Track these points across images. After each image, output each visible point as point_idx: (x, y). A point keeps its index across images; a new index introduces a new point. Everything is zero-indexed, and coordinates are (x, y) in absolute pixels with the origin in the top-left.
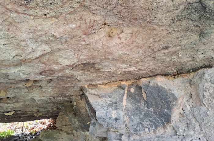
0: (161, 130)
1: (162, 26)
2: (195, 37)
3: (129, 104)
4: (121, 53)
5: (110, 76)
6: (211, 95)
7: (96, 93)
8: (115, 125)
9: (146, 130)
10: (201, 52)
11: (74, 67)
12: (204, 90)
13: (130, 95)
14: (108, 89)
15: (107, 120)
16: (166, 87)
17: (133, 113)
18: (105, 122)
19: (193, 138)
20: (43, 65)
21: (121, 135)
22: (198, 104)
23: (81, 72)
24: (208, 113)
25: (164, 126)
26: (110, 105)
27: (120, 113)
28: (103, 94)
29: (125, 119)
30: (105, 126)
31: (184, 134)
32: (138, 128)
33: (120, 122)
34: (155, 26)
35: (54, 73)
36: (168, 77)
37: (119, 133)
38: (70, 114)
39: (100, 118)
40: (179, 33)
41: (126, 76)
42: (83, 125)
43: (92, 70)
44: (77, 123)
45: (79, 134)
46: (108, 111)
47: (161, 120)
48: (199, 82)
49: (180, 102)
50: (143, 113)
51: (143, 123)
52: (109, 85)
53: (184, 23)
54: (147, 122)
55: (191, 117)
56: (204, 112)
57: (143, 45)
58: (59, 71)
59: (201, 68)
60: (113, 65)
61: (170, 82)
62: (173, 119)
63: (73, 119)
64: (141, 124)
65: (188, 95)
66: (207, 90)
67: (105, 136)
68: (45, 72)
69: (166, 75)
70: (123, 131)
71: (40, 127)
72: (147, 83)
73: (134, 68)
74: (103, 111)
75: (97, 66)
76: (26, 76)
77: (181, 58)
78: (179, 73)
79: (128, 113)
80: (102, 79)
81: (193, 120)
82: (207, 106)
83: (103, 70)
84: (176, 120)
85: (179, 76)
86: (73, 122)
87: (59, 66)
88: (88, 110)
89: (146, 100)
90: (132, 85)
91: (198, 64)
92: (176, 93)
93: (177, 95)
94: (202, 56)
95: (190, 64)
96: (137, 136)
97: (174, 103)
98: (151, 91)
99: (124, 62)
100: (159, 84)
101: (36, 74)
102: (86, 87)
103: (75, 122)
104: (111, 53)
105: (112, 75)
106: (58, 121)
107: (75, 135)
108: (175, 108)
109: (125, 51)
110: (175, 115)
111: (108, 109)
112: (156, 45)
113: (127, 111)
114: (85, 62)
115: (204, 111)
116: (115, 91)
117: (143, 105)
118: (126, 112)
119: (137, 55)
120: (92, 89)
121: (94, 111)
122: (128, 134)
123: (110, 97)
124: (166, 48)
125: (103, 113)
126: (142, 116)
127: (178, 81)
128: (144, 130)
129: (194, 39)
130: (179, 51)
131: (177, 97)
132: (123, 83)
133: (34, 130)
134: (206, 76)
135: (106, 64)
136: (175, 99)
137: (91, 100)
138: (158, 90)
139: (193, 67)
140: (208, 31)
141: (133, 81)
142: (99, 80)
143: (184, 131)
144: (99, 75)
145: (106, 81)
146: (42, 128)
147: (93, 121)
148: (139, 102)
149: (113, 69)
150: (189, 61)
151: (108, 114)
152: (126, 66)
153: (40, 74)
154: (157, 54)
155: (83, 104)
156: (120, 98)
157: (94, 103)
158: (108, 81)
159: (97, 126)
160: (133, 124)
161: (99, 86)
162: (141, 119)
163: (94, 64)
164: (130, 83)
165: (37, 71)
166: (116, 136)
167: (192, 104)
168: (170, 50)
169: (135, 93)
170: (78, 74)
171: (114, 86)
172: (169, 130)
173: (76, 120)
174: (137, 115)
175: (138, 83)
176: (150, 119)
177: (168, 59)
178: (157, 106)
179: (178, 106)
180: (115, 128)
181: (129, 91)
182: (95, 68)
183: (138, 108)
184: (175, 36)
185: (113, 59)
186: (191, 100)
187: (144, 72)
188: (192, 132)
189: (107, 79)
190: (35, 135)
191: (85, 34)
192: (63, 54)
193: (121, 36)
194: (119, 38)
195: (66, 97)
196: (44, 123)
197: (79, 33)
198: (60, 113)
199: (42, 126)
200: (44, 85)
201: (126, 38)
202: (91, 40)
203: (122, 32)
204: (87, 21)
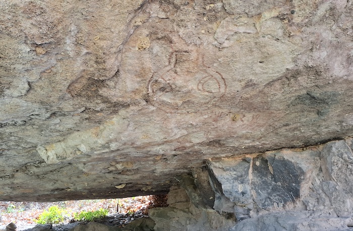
0: (290, 205)
1: (279, 110)
2: (313, 116)
3: (255, 178)
4: (244, 132)
5: (234, 150)
6: (340, 169)
7: (221, 167)
8: (242, 199)
9: (275, 204)
10: (324, 127)
11: (201, 144)
12: (333, 164)
13: (255, 168)
14: (232, 162)
15: (234, 194)
16: (293, 161)
17: (260, 187)
18: (232, 195)
19: (322, 212)
20: (179, 143)
21: (249, 210)
22: (328, 178)
23: (207, 147)
24: (337, 187)
25: (294, 201)
26: (236, 179)
27: (246, 187)
28: (228, 168)
29: (252, 193)
30: (231, 200)
31: (314, 209)
32: (266, 203)
33: (247, 196)
34: (273, 111)
35: (185, 149)
36: (296, 149)
37: (247, 208)
38: (189, 188)
39: (227, 192)
40: (296, 113)
41: (250, 150)
42: (205, 201)
43: (217, 145)
44: (197, 198)
45: (198, 212)
46: (234, 184)
47: (289, 194)
48: (327, 155)
49: (308, 176)
50: (271, 187)
51: (272, 198)
52: (233, 158)
53: (299, 106)
54: (275, 196)
55: (321, 191)
56: (333, 187)
57: (265, 124)
58: (189, 147)
59: (330, 140)
60: (237, 141)
61: (298, 155)
62: (301, 193)
63: (193, 194)
64: (270, 198)
65: (318, 168)
66: (335, 164)
67: (232, 212)
68: (179, 148)
69: (292, 147)
70: (251, 206)
71: (139, 206)
72: (273, 156)
73: (257, 143)
74: (229, 185)
75: (222, 142)
76: (164, 152)
77: (304, 132)
78: (306, 145)
79: (255, 187)
80: (226, 153)
81: (323, 195)
82: (336, 180)
83: (228, 145)
84: (306, 195)
85: (308, 148)
86: (193, 197)
87: (191, 144)
88: (211, 183)
89: (273, 173)
90: (257, 158)
91: (324, 137)
92: (304, 166)
93: (304, 169)
94: (326, 130)
95: (316, 138)
96: (266, 211)
97: (302, 178)
98: (277, 165)
99: (247, 138)
100: (286, 158)
101: (171, 150)
102: (210, 160)
103: (195, 197)
104: (235, 133)
105: (236, 149)
106: (171, 197)
107: (194, 213)
108: (303, 182)
109: (247, 131)
110: (304, 190)
111: (233, 182)
112: (276, 123)
113: (254, 185)
114: (212, 140)
115: (333, 185)
116: (239, 164)
117: (270, 179)
118: (253, 186)
119: (259, 133)
120: (216, 162)
121: (219, 185)
122: (256, 209)
123: (235, 171)
124: (287, 125)
125: (229, 187)
126: (269, 191)
127: (306, 154)
128: (273, 204)
129: (313, 117)
130: (300, 127)
131: (305, 171)
132: (248, 156)
133: (132, 209)
134: (334, 149)
135: (231, 140)
136: (303, 173)
137: (217, 173)
138: (285, 163)
139: (320, 140)
140: (325, 111)
141: (258, 154)
142: (223, 153)
143: (314, 206)
144: (223, 149)
145: (230, 154)
146: (141, 208)
147: (218, 195)
148: (266, 176)
149: (237, 144)
150: (313, 135)
151: (234, 187)
152: (249, 141)
153: (175, 150)
154: (279, 130)
155: (204, 176)
156: (245, 172)
157: (220, 176)
158: (232, 154)
159: (223, 200)
160: (261, 199)
161: (222, 158)
162: (269, 194)
163: (219, 141)
164: (255, 155)
165: (173, 148)
166: (244, 211)
167: (323, 178)
168: (290, 127)
169: (260, 166)
170: (205, 150)
171: (239, 159)
172: (299, 204)
173: (196, 195)
174: (264, 189)
175: (264, 156)
176: (278, 193)
177: (291, 134)
178: (284, 180)
179: (306, 179)
180: (243, 202)
181: (254, 164)
182: (220, 144)
183: (265, 183)
184: (293, 115)
185: (237, 137)
186: (321, 174)
187: (269, 146)
188: (322, 207)
189: (231, 153)
190: (133, 216)
191: (214, 121)
192: (195, 135)
193: (243, 119)
194: (242, 121)
195: (186, 169)
196: (143, 202)
197: (210, 121)
198: (173, 187)
199: (141, 205)
200: (170, 158)
201: (248, 121)
202: (219, 125)
203: (244, 116)
204: (217, 113)
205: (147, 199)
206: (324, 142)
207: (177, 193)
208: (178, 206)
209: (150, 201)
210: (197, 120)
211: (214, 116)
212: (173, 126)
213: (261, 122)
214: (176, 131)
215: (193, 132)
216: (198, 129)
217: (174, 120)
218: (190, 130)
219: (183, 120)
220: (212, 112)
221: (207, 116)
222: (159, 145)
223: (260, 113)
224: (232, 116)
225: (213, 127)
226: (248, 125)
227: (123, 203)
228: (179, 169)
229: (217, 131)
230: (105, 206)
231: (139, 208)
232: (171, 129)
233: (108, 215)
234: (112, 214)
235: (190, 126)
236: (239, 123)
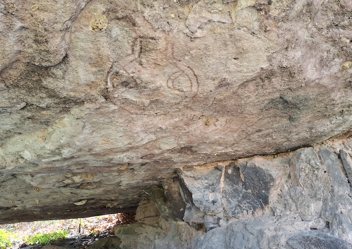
0: (259, 212)
1: (252, 114)
2: (285, 121)
3: (227, 186)
4: (217, 137)
5: (206, 157)
6: (307, 175)
7: (192, 176)
8: (213, 208)
9: (245, 212)
10: (295, 133)
11: (172, 151)
12: (301, 170)
13: (227, 176)
14: (204, 171)
15: (204, 203)
16: (264, 168)
17: (231, 195)
18: (202, 205)
19: (288, 217)
20: (147, 150)
21: (219, 219)
22: (296, 184)
23: (178, 154)
24: (303, 193)
25: (262, 208)
26: (207, 188)
27: (217, 195)
28: (200, 176)
29: (223, 202)
30: (202, 210)
31: (281, 215)
32: (236, 211)
33: (218, 205)
34: (246, 115)
35: (154, 157)
36: (268, 157)
37: (217, 217)
38: (159, 201)
39: (197, 201)
40: (269, 119)
41: (223, 157)
42: (175, 213)
43: (189, 153)
44: (167, 211)
45: (168, 226)
46: (205, 193)
47: (259, 201)
48: (296, 162)
49: (277, 182)
50: (241, 195)
51: (242, 206)
52: (205, 166)
53: (272, 111)
54: (245, 204)
55: (288, 197)
56: (300, 192)
57: (237, 129)
58: (159, 155)
59: (299, 147)
60: (210, 147)
61: (268, 162)
62: (270, 200)
63: (163, 206)
64: (240, 206)
65: (287, 175)
66: (303, 170)
67: (202, 222)
68: (146, 156)
69: (264, 155)
70: (221, 215)
71: (105, 225)
72: (245, 163)
73: (230, 150)
74: (199, 194)
75: (194, 149)
76: (129, 160)
77: (275, 139)
78: (277, 153)
79: (226, 195)
80: (198, 161)
81: (290, 201)
82: (302, 186)
83: (200, 152)
84: (275, 201)
85: (279, 155)
86: (163, 210)
87: (160, 151)
88: (182, 193)
89: (244, 181)
90: (230, 165)
91: (294, 144)
92: (274, 173)
93: (274, 176)
94: (297, 136)
95: (286, 144)
96: (236, 219)
97: (272, 184)
98: (248, 172)
99: (220, 145)
100: (257, 165)
101: (138, 158)
102: (182, 169)
103: (165, 210)
104: (208, 138)
105: (208, 156)
106: (139, 212)
107: (164, 227)
108: (272, 189)
109: (220, 136)
110: (273, 196)
111: (204, 191)
112: (249, 129)
113: (225, 193)
114: (183, 146)
115: (300, 190)
116: (212, 173)
117: (241, 187)
118: (224, 195)
119: (232, 138)
120: (187, 171)
121: (190, 194)
122: (226, 218)
123: (206, 179)
124: (259, 131)
125: (200, 196)
126: (240, 198)
127: (277, 161)
128: (243, 212)
129: (285, 123)
130: (272, 133)
131: (274, 178)
132: (220, 164)
133: (96, 229)
134: (303, 156)
135: (203, 147)
136: (273, 180)
137: (188, 182)
138: (256, 170)
139: (290, 147)
140: (296, 116)
141: (230, 162)
142: (195, 162)
143: (281, 212)
144: (195, 156)
145: (203, 163)
146: (108, 227)
147: (188, 205)
148: (237, 184)
149: (209, 151)
150: (284, 142)
151: (205, 196)
152: (222, 147)
153: (142, 158)
154: (252, 136)
155: (175, 187)
156: (217, 181)
157: (190, 186)
158: (204, 163)
159: (193, 210)
160: (231, 207)
161: (194, 167)
162: (239, 202)
163: (191, 147)
164: (227, 163)
165: (140, 156)
166: (214, 220)
167: (291, 185)
168: (263, 133)
169: (232, 174)
170: (175, 157)
171: (211, 167)
172: (267, 211)
173: (166, 207)
174: (235, 197)
175: (236, 163)
176: (248, 201)
177: (263, 141)
178: (255, 187)
179: (275, 186)
180: (213, 211)
181: (226, 172)
182: (191, 151)
183: (236, 190)
184: (265, 121)
185: (210, 143)
186: (290, 181)
187: (241, 153)
188: (288, 212)
189: (203, 160)
190: (98, 236)
191: (186, 125)
192: (164, 140)
193: (216, 123)
194: (215, 125)
195: (156, 180)
196: (110, 221)
197: (181, 124)
198: (142, 201)
199: (107, 224)
200: (137, 168)
201: (221, 125)
202: (190, 129)
203: (218, 120)
204: (189, 116)
205: (114, 218)
206: (294, 149)
207: (146, 207)
208: (147, 221)
209: (117, 220)
210: (167, 123)
211: (185, 119)
212: (139, 129)
213: (234, 127)
214: (142, 135)
215: (163, 137)
216: (168, 134)
217: (140, 123)
218: (159, 135)
219: (150, 123)
220: (184, 115)
221: (177, 119)
222: (123, 151)
223: (234, 117)
224: (204, 119)
225: (184, 131)
226: (221, 130)
227: (87, 223)
228: (148, 180)
229: (188, 136)
230: (64, 227)
231: (105, 227)
232: (137, 133)
233: (68, 236)
234: (73, 235)
235: (158, 130)
236: (212, 128)
